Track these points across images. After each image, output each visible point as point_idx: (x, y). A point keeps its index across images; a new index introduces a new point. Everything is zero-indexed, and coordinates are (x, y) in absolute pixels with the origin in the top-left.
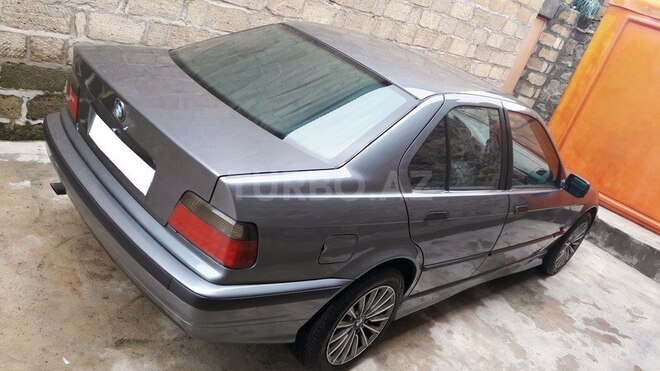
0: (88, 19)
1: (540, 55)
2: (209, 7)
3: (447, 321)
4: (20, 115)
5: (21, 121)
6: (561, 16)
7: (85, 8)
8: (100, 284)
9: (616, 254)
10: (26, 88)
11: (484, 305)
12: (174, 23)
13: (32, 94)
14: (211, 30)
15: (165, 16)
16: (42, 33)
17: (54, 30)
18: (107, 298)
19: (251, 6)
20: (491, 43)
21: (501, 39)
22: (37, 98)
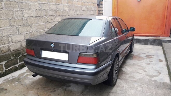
0: (11, 38)
1: (100, 13)
2: (36, 26)
3: (124, 67)
4: (3, 69)
5: (4, 71)
6: (100, 3)
7: (10, 36)
8: (55, 93)
9: (139, 44)
10: (3, 61)
11: (127, 62)
12: (30, 32)
13: (4, 62)
14: (38, 31)
15: (27, 31)
16: (2, 46)
17: (5, 44)
18: (59, 94)
19: (44, 22)
20: (91, 14)
21: (93, 12)
22: (6, 63)
